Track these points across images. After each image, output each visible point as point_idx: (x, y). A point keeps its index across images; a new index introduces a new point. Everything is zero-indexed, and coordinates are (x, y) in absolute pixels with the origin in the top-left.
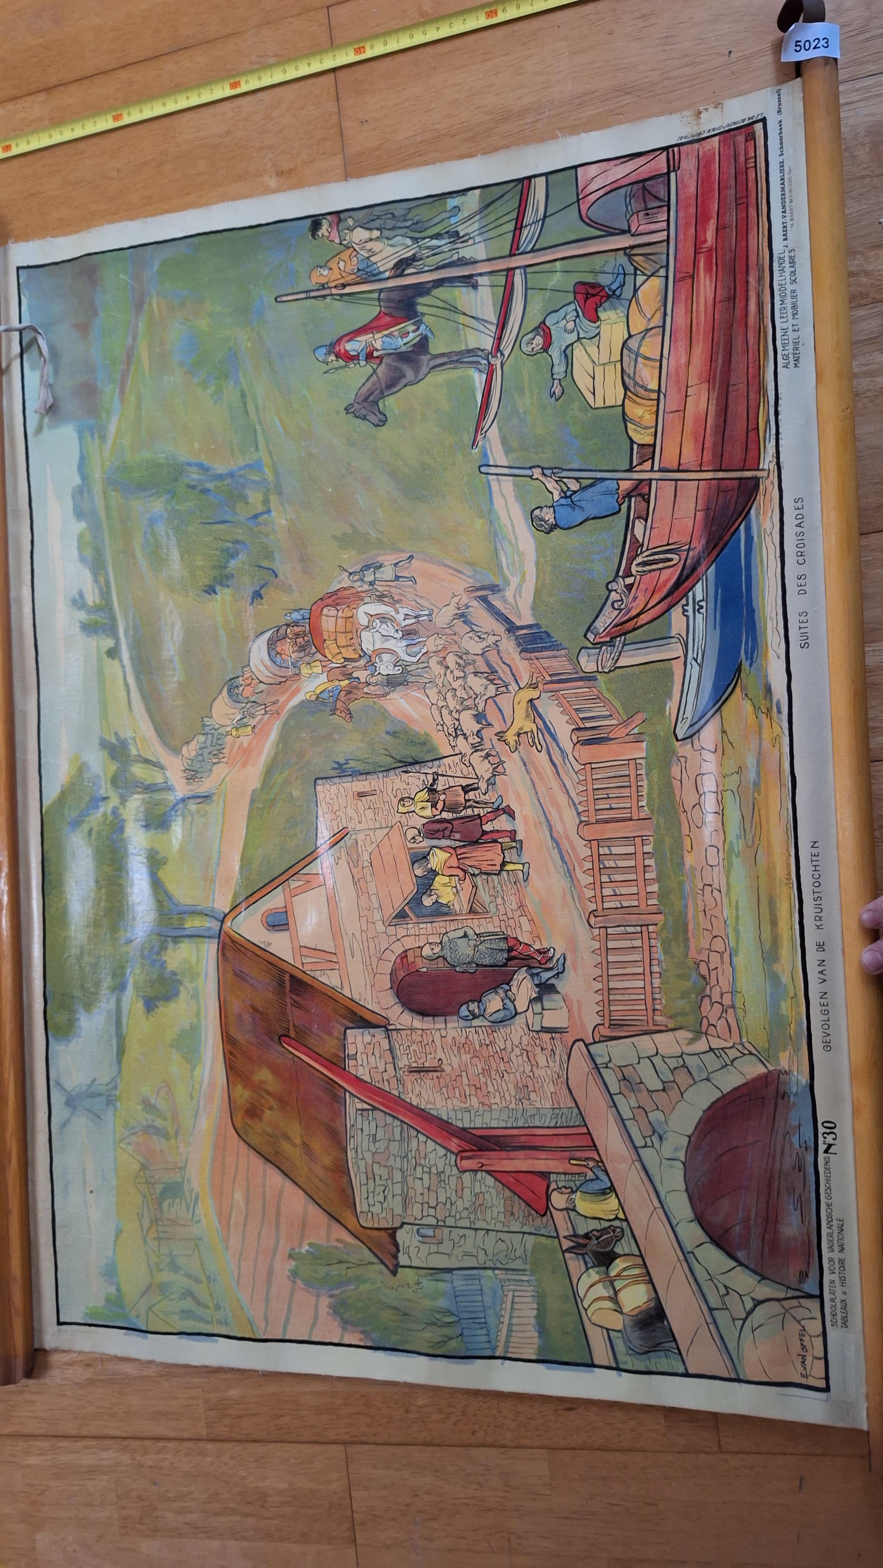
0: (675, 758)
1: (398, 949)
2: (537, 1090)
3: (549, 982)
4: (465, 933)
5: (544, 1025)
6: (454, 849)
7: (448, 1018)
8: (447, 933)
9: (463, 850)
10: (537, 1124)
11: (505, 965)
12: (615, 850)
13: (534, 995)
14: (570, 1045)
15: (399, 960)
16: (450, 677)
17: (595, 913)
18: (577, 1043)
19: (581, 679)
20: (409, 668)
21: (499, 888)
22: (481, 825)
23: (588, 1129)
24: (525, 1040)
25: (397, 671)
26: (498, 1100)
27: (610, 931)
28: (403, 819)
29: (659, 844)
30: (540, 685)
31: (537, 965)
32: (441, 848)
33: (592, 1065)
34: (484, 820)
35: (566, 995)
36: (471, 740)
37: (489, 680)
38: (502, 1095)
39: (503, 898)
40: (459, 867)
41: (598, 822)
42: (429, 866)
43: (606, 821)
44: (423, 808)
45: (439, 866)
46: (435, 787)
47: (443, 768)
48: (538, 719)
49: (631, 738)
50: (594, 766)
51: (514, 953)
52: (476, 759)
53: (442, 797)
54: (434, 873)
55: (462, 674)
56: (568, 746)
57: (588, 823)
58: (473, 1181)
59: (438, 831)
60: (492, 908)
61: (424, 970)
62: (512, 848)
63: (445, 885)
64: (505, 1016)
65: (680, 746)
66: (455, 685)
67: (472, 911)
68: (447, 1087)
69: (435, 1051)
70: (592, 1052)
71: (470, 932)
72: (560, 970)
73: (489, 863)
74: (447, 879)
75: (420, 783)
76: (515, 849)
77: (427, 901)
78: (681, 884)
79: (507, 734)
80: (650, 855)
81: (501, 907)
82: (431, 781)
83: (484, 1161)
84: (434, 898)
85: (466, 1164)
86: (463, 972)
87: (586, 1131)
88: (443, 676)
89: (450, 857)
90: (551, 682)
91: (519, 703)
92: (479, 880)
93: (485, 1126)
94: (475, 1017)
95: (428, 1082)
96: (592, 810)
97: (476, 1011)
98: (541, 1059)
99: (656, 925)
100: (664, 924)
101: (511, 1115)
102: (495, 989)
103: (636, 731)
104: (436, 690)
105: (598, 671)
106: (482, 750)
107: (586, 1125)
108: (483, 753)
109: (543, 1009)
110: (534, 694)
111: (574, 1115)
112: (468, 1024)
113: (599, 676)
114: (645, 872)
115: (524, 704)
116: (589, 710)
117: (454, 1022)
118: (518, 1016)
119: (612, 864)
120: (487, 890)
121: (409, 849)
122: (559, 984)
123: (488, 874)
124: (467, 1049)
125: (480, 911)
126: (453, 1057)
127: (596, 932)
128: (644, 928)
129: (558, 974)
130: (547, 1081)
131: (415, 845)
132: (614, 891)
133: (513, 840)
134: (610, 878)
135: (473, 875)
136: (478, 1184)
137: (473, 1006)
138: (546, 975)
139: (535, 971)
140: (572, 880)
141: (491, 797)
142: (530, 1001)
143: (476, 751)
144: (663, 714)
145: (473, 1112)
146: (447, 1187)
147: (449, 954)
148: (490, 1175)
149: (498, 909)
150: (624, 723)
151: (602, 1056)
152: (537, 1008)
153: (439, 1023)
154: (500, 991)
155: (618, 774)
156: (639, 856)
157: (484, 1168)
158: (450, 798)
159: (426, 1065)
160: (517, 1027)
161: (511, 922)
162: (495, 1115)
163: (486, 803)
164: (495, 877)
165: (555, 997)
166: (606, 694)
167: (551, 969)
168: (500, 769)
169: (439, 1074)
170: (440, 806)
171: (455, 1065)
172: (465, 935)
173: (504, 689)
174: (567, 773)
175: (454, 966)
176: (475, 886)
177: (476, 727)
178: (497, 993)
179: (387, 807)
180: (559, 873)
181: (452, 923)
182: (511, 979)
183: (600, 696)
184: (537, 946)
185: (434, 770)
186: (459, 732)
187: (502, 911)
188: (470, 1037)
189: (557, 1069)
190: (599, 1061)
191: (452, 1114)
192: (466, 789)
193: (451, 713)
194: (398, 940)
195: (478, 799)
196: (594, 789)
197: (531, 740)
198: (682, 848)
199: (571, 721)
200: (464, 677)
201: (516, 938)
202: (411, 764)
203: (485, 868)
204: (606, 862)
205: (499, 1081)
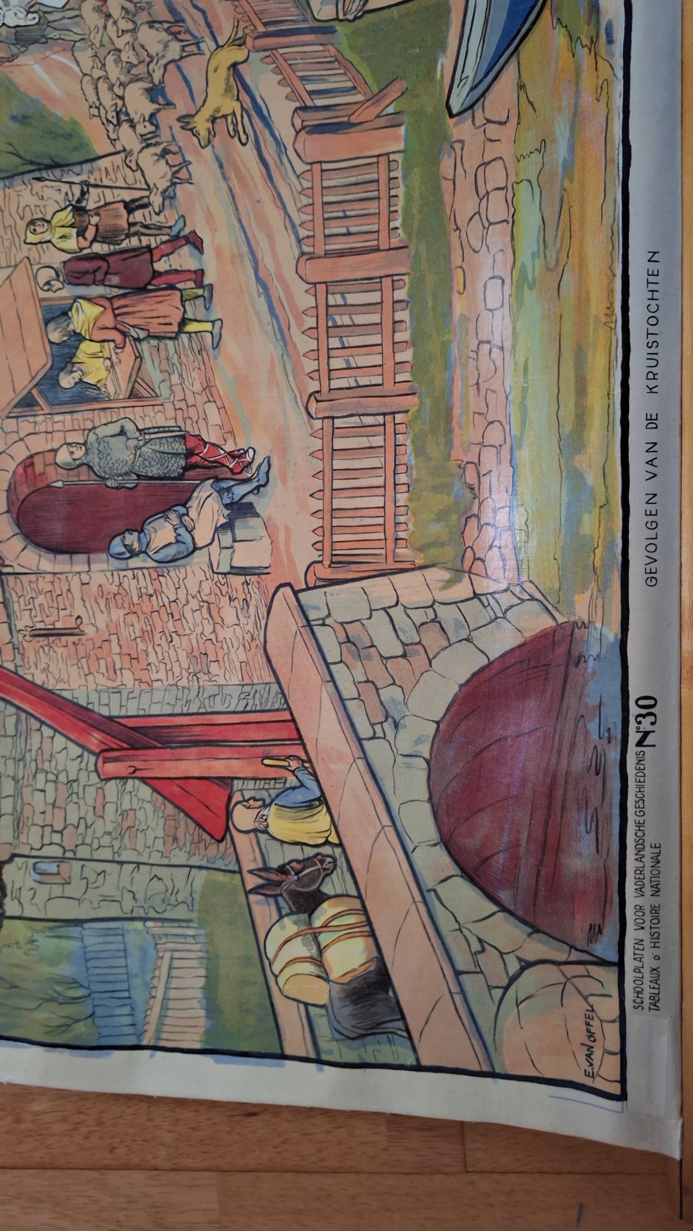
0: (446, 147)
1: (21, 453)
2: (220, 659)
3: (245, 500)
4: (122, 428)
5: (234, 564)
6: (110, 300)
7: (92, 556)
8: (94, 428)
9: (123, 302)
10: (218, 708)
11: (181, 477)
12: (352, 299)
13: (223, 521)
14: (272, 591)
15: (21, 470)
16: (112, 30)
17: (317, 395)
18: (282, 589)
19: (312, 30)
20: (50, 17)
21: (175, 360)
22: (152, 262)
23: (292, 714)
24: (206, 587)
25: (32, 20)
26: (162, 675)
27: (338, 423)
28: (33, 253)
29: (417, 286)
30: (249, 41)
31: (229, 475)
32: (89, 299)
33: (302, 622)
34: (156, 254)
35: (270, 519)
36: (140, 129)
37: (171, 34)
38: (169, 667)
39: (181, 375)
40: (115, 328)
41: (327, 254)
42: (71, 327)
43: (341, 254)
44: (63, 237)
45: (86, 327)
46: (84, 204)
47: (97, 174)
48: (244, 96)
49: (383, 122)
50: (325, 166)
51: (194, 459)
52: (147, 159)
53: (95, 220)
54: (78, 337)
55: (130, 26)
56: (286, 133)
57: (312, 257)
58: (121, 794)
59: (86, 273)
60: (164, 391)
61: (59, 484)
62: (197, 297)
63: (94, 356)
64: (179, 552)
65: (455, 125)
66: (120, 43)
67: (133, 395)
68: (87, 657)
69: (72, 606)
70: (303, 602)
71: (129, 427)
72: (262, 482)
73: (162, 320)
74: (96, 347)
75: (61, 198)
76: (202, 299)
77: (67, 381)
78: (445, 347)
79: (196, 119)
80: (403, 305)
81: (178, 390)
82: (77, 194)
83: (138, 764)
84: (77, 375)
85: (111, 768)
86: (117, 488)
87: (290, 718)
88: (101, 30)
89: (102, 313)
90: (266, 35)
91: (216, 70)
92: (145, 347)
93: (141, 713)
94: (133, 554)
95: (59, 650)
96: (320, 236)
97: (136, 546)
98: (229, 614)
99: (406, 412)
100: (418, 411)
101: (180, 696)
102: (164, 512)
103: (391, 109)
104: (90, 52)
105: (337, 19)
106: (156, 144)
107: (289, 709)
108: (158, 150)
109: (235, 541)
110: (239, 55)
111: (272, 695)
112: (122, 564)
113: (339, 27)
114: (394, 332)
115: (223, 72)
116: (322, 79)
117: (102, 561)
118: (197, 552)
119: (346, 320)
120: (156, 363)
121: (41, 300)
122: (260, 503)
123: (159, 338)
124: (120, 602)
125: (145, 394)
126: (98, 614)
127: (318, 424)
128: (389, 418)
129: (258, 487)
130: (236, 646)
131: (50, 294)
132: (348, 362)
133: (200, 284)
134: (342, 343)
135: (138, 340)
136: (127, 797)
137: (131, 539)
138: (240, 490)
139: (225, 485)
140: (285, 343)
141: (168, 218)
142: (216, 530)
143: (148, 146)
144: (434, 77)
145: (125, 693)
146: (81, 802)
147: (97, 460)
148: (146, 784)
149: (172, 392)
150: (374, 99)
151: (317, 608)
152: (226, 539)
153: (79, 563)
154: (172, 516)
155: (361, 178)
156: (388, 306)
157: (137, 774)
158: (106, 220)
159: (59, 625)
160: (196, 568)
161: (192, 412)
162: (158, 696)
163: (160, 228)
164: (170, 343)
165: (253, 521)
166: (350, 56)
167: (248, 480)
168: (183, 174)
169: (75, 639)
170: (90, 233)
171: (102, 626)
172: (122, 432)
173: (194, 49)
174: (285, 178)
175: (104, 479)
176: (139, 357)
177: (150, 108)
178: (167, 518)
179: (9, 235)
180: (266, 332)
181: (102, 414)
182: (189, 499)
183: (340, 57)
184: (229, 447)
185: (84, 177)
186: (123, 117)
187: (179, 395)
188: (126, 585)
189: (250, 628)
190: (312, 615)
191: (94, 697)
192: (130, 207)
193: (111, 88)
194: (21, 440)
195: (148, 222)
196: (324, 204)
197: (231, 128)
198: (451, 289)
199: (294, 95)
200: (134, 31)
201: (198, 437)
202: (49, 167)
203: (155, 328)
204: (337, 318)
205: (166, 648)
